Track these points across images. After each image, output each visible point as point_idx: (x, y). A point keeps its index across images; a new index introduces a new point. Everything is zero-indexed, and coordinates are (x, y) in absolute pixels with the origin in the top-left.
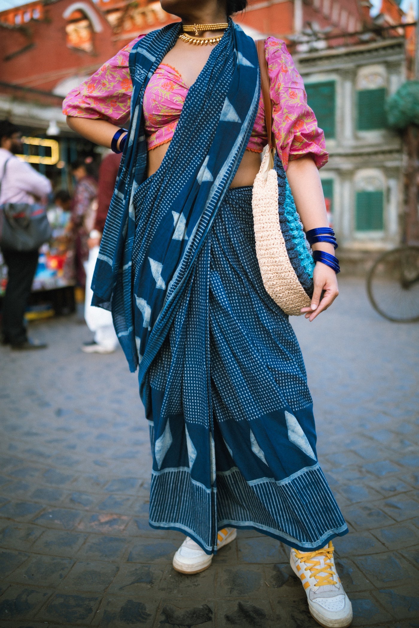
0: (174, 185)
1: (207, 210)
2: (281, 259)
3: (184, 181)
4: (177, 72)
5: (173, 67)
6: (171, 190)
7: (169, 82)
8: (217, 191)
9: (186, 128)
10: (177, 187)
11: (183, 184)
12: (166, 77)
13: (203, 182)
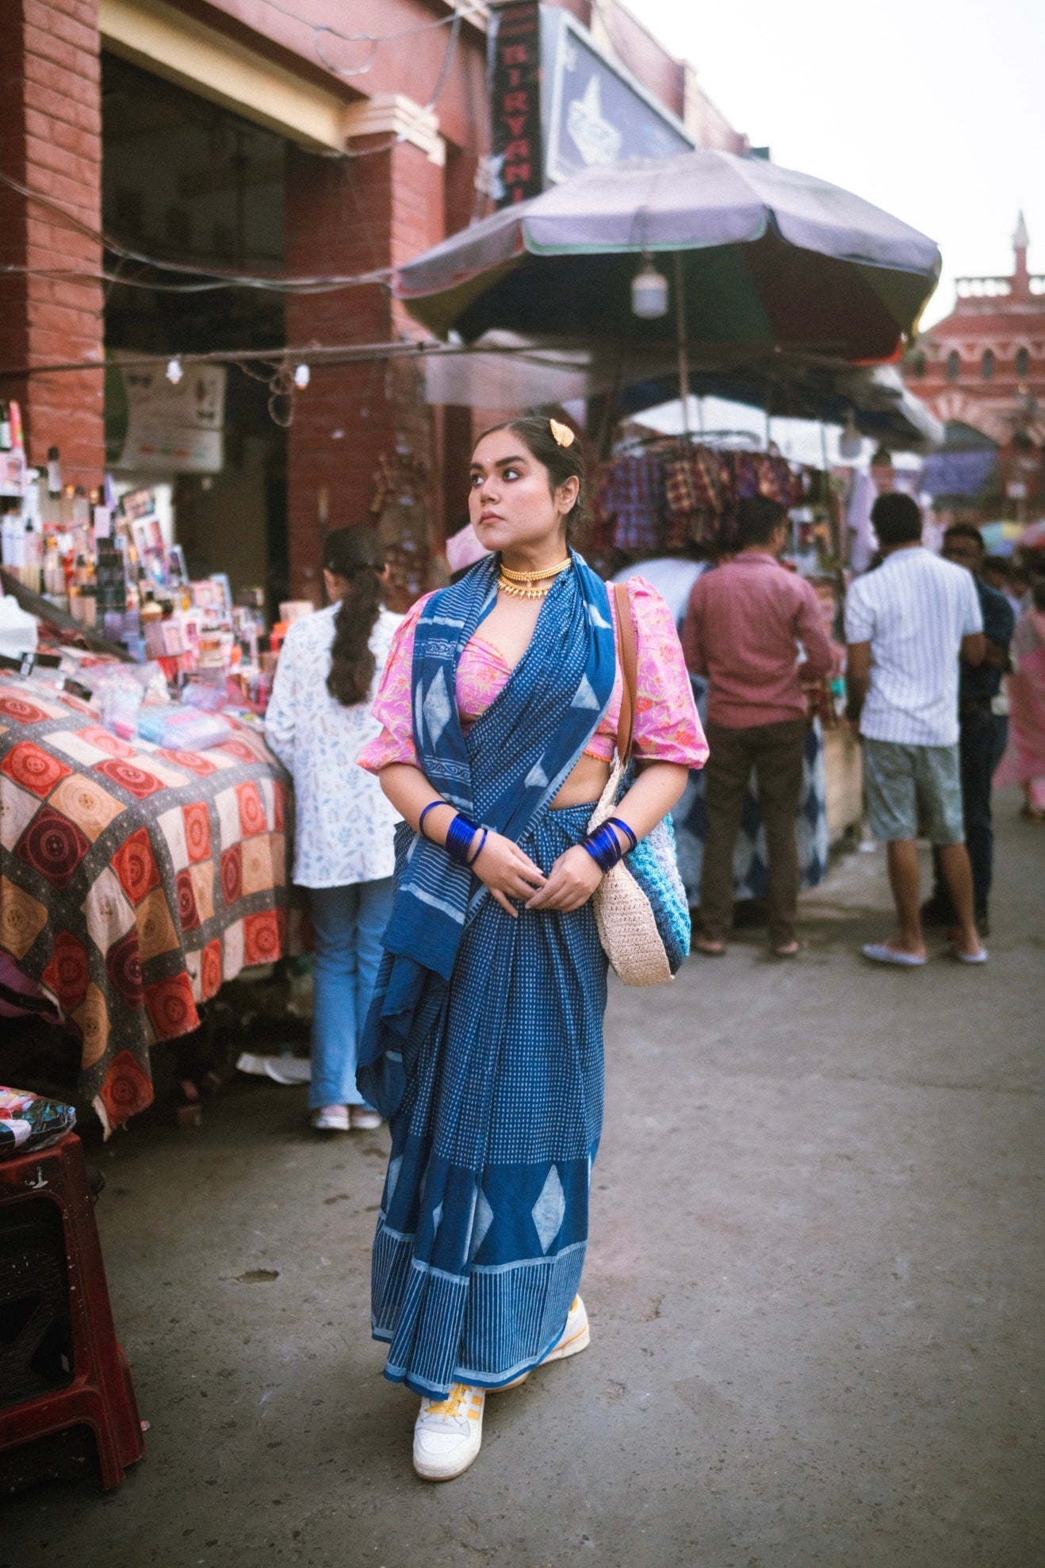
0: (491, 787)
1: (535, 816)
2: (646, 926)
3: (506, 784)
4: (496, 649)
5: (490, 642)
6: (484, 794)
7: (486, 668)
8: (548, 801)
9: (504, 717)
10: (494, 791)
11: (503, 788)
12: (481, 659)
13: (530, 787)
